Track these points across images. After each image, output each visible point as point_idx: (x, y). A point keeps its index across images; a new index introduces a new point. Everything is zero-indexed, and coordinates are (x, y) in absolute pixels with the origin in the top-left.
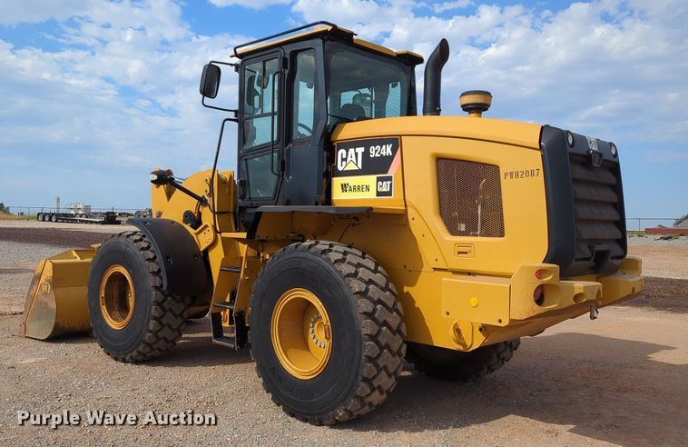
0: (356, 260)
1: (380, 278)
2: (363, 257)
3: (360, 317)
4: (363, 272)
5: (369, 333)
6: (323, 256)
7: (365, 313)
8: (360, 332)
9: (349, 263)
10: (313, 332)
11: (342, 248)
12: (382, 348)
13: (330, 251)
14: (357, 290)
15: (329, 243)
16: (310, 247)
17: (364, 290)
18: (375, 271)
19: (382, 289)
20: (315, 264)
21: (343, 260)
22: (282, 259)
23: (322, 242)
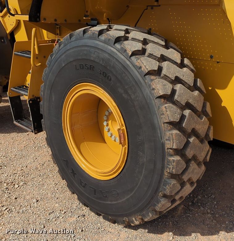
0: (159, 51)
1: (186, 74)
2: (167, 47)
3: (164, 127)
4: (168, 68)
5: (174, 147)
6: (118, 46)
7: (171, 123)
8: (163, 145)
9: (150, 56)
10: (107, 125)
11: (141, 36)
12: (188, 162)
13: (126, 39)
14: (161, 93)
15: (124, 28)
16: (101, 32)
17: (169, 93)
18: (182, 65)
19: (189, 88)
20: (107, 56)
21: (143, 52)
22: (68, 47)
23: (115, 27)
